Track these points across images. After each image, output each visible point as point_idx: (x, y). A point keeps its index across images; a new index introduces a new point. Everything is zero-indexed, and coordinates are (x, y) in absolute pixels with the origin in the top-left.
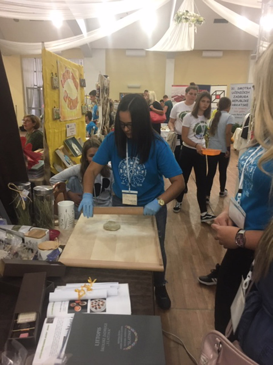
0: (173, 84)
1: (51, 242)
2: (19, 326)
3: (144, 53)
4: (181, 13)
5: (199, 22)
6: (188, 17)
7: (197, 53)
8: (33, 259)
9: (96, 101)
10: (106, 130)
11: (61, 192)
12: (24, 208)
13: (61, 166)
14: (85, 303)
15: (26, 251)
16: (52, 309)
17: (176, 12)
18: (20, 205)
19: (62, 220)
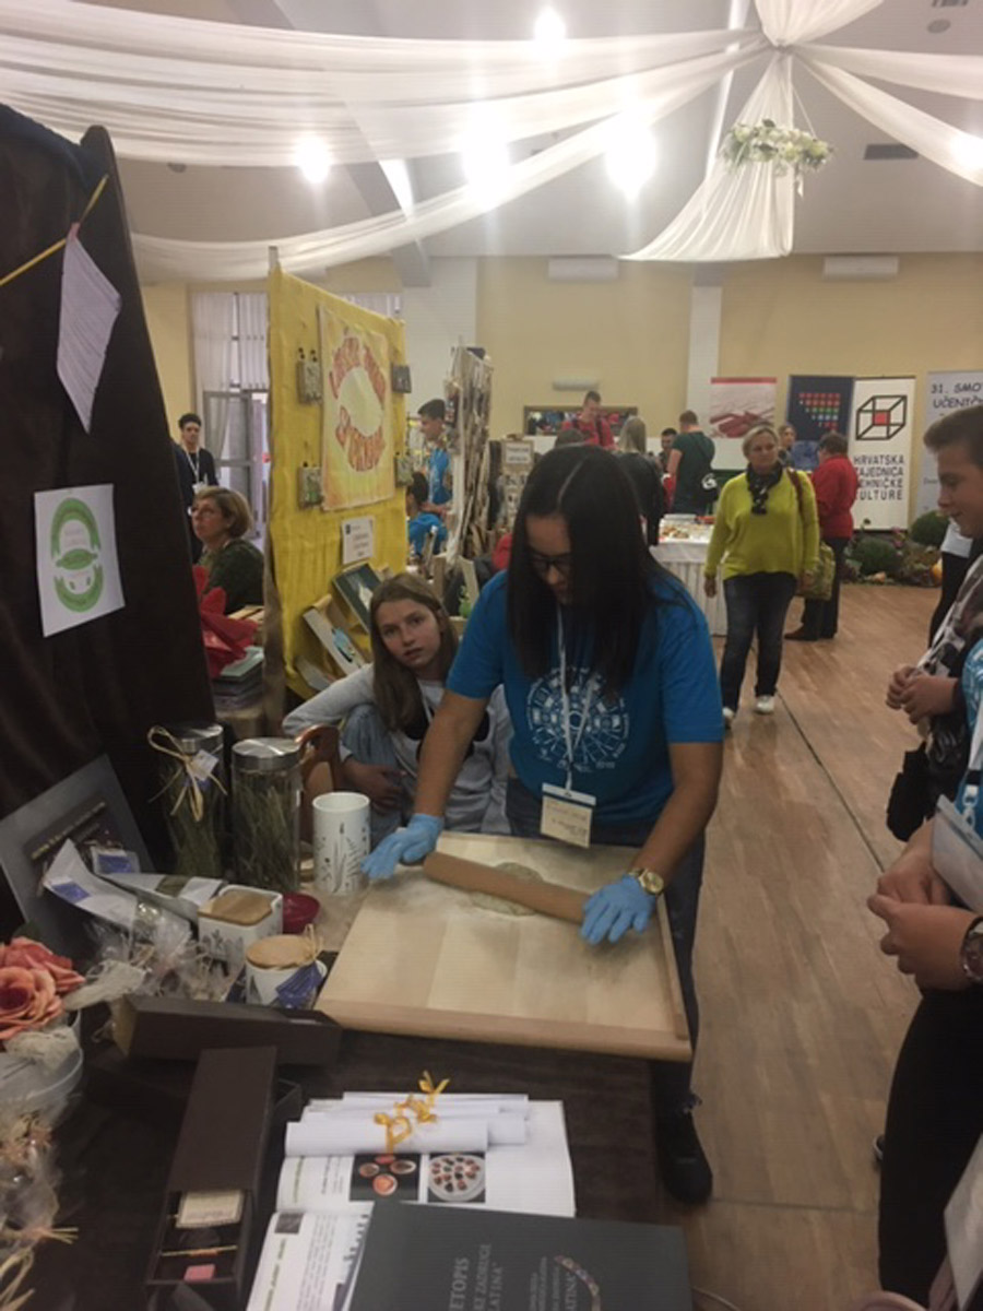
0: (715, 375)
1: (291, 940)
2: (182, 1237)
3: (610, 270)
4: (747, 131)
5: (812, 158)
6: (771, 143)
7: (803, 264)
8: (229, 999)
9: (445, 439)
10: (476, 539)
11: (322, 760)
12: (198, 816)
13: (320, 665)
14: (409, 1167)
15: (204, 968)
16: (297, 1182)
17: (727, 129)
18: (185, 804)
19: (327, 860)
